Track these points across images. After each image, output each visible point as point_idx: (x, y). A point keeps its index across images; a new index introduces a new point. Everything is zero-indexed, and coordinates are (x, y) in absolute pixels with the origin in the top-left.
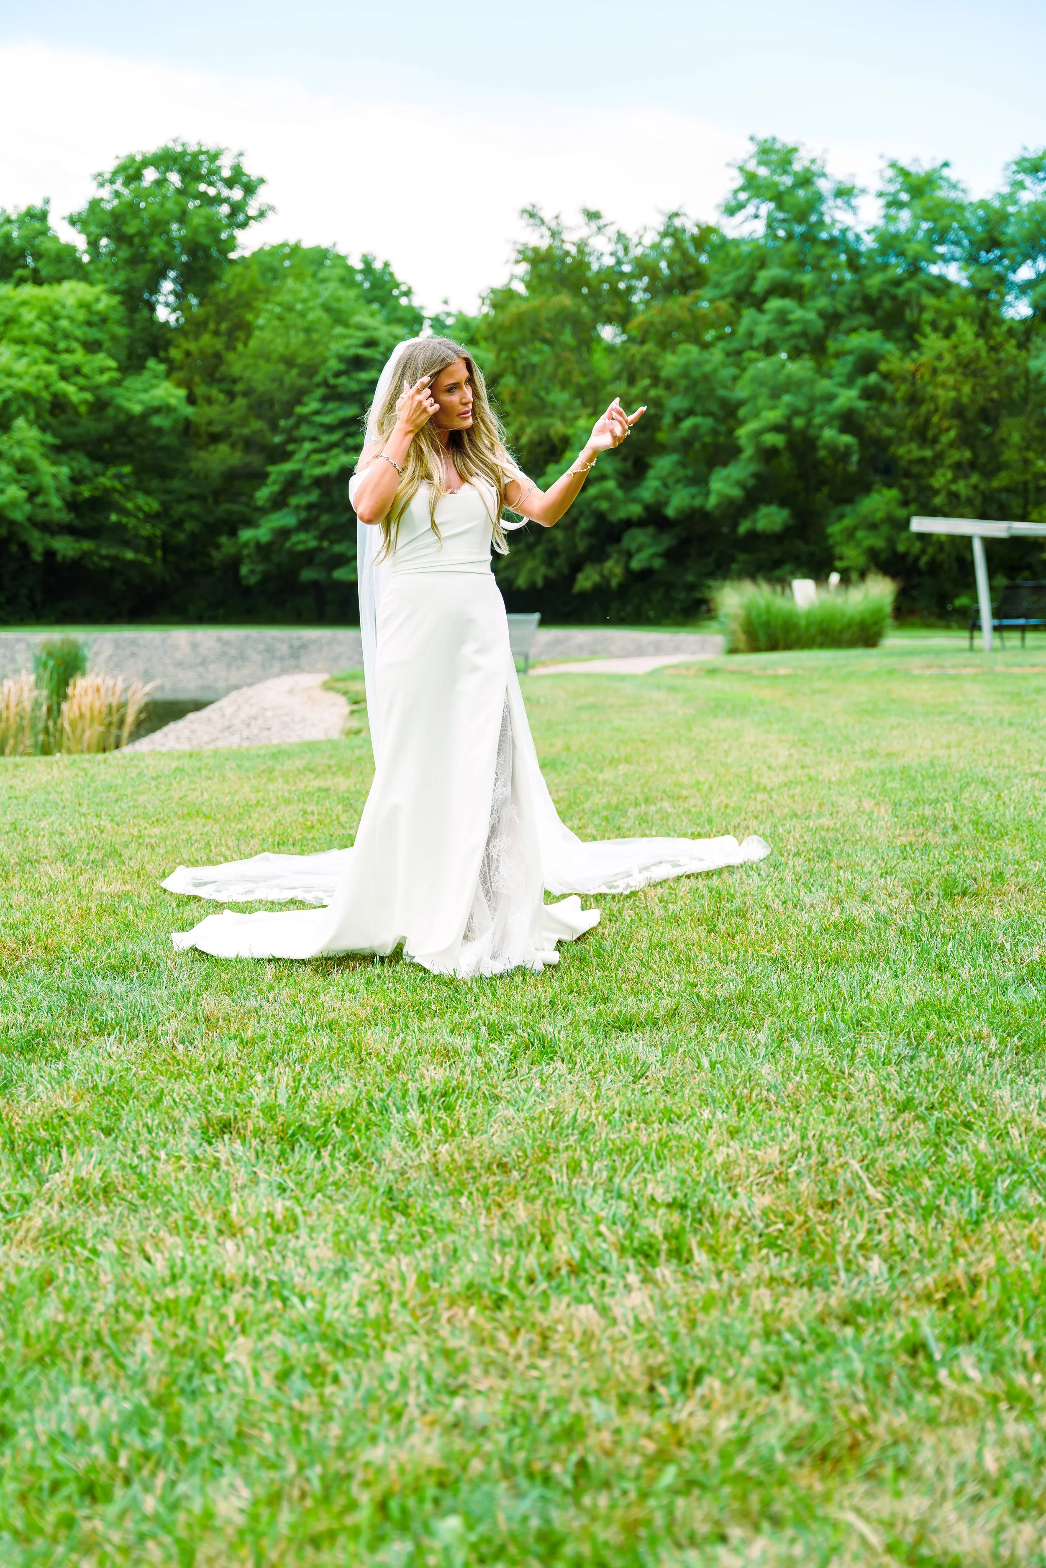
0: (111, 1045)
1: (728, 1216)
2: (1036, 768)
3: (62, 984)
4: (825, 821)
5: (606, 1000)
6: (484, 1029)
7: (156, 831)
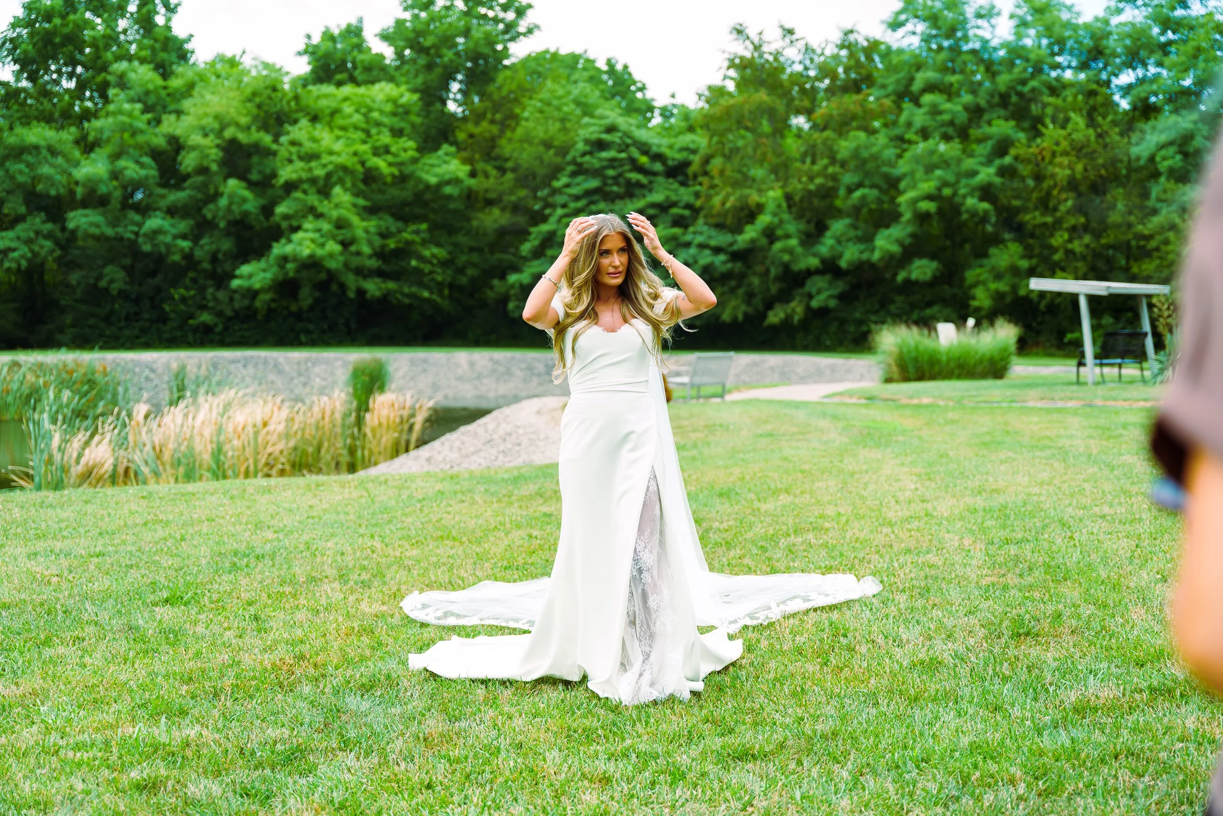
0: (350, 759)
2: (1106, 510)
3: (323, 701)
4: (931, 558)
5: (731, 731)
6: (634, 756)
7: (415, 552)
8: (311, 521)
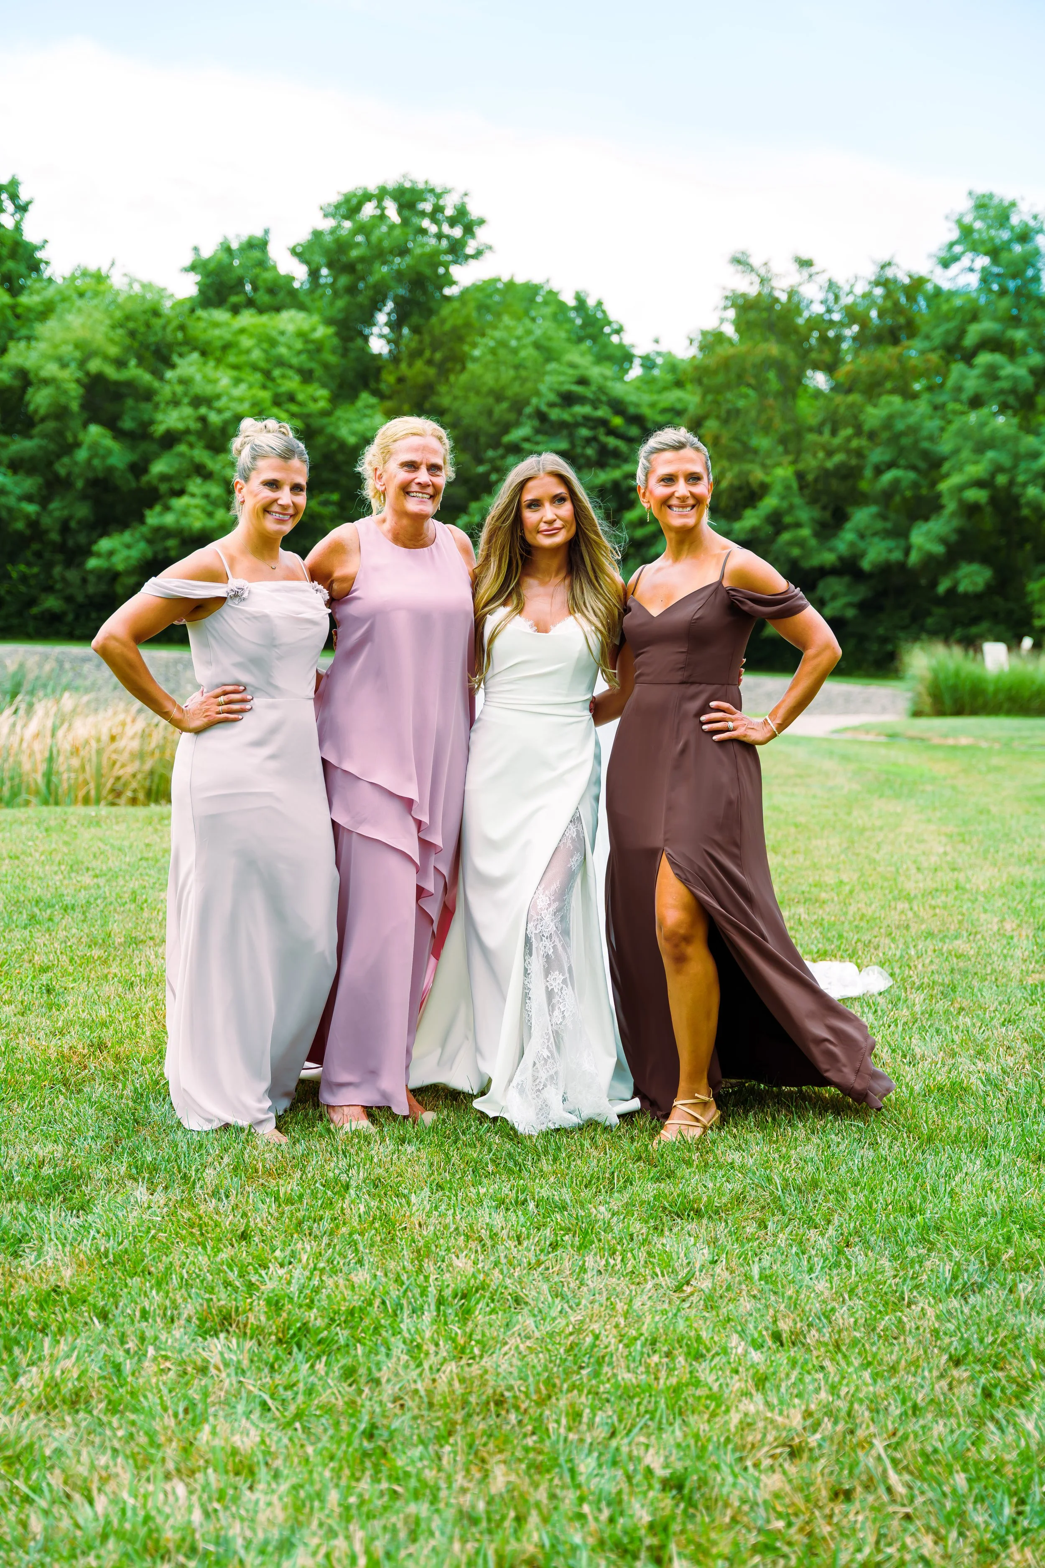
1: (726, 1505)
4: (960, 945)
5: (670, 1175)
8: (144, 863)
